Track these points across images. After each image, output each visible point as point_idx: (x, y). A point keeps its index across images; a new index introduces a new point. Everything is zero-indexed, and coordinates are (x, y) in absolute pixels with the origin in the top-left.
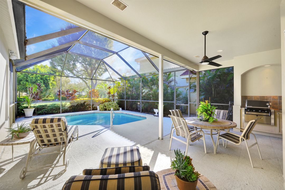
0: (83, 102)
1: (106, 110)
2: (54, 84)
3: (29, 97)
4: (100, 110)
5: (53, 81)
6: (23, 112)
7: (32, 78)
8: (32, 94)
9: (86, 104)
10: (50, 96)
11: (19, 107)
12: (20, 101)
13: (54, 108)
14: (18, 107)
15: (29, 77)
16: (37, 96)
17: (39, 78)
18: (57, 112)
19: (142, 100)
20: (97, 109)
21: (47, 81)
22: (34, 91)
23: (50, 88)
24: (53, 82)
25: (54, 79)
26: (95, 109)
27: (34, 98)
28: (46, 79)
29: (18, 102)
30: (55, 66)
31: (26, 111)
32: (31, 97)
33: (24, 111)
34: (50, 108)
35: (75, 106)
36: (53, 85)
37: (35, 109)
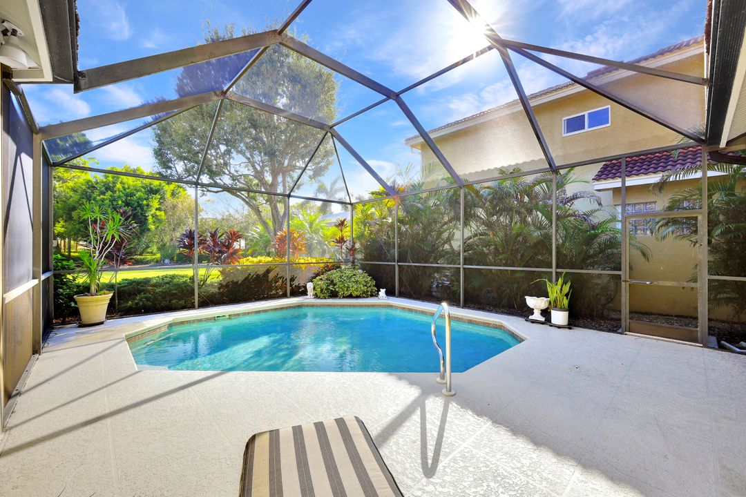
0: (261, 271)
1: (334, 295)
2: (159, 218)
3: (94, 252)
4: (316, 296)
5: (157, 209)
6: (73, 305)
7: (103, 202)
8: (105, 244)
9: (271, 275)
10: (149, 250)
11: (61, 288)
12: (63, 268)
13: (174, 292)
14: (56, 288)
15: (94, 199)
16: (119, 250)
17: (120, 202)
18: (182, 302)
19: (465, 264)
20: (305, 293)
21: (142, 209)
22: (112, 232)
23: (149, 230)
24: (158, 213)
25: (161, 204)
26: (300, 291)
27: (109, 257)
28: (140, 205)
29: (57, 272)
30: (170, 161)
31: (84, 302)
32: (100, 253)
33: (76, 303)
34: (161, 289)
35: (240, 282)
36: (157, 220)
37: (114, 293)
